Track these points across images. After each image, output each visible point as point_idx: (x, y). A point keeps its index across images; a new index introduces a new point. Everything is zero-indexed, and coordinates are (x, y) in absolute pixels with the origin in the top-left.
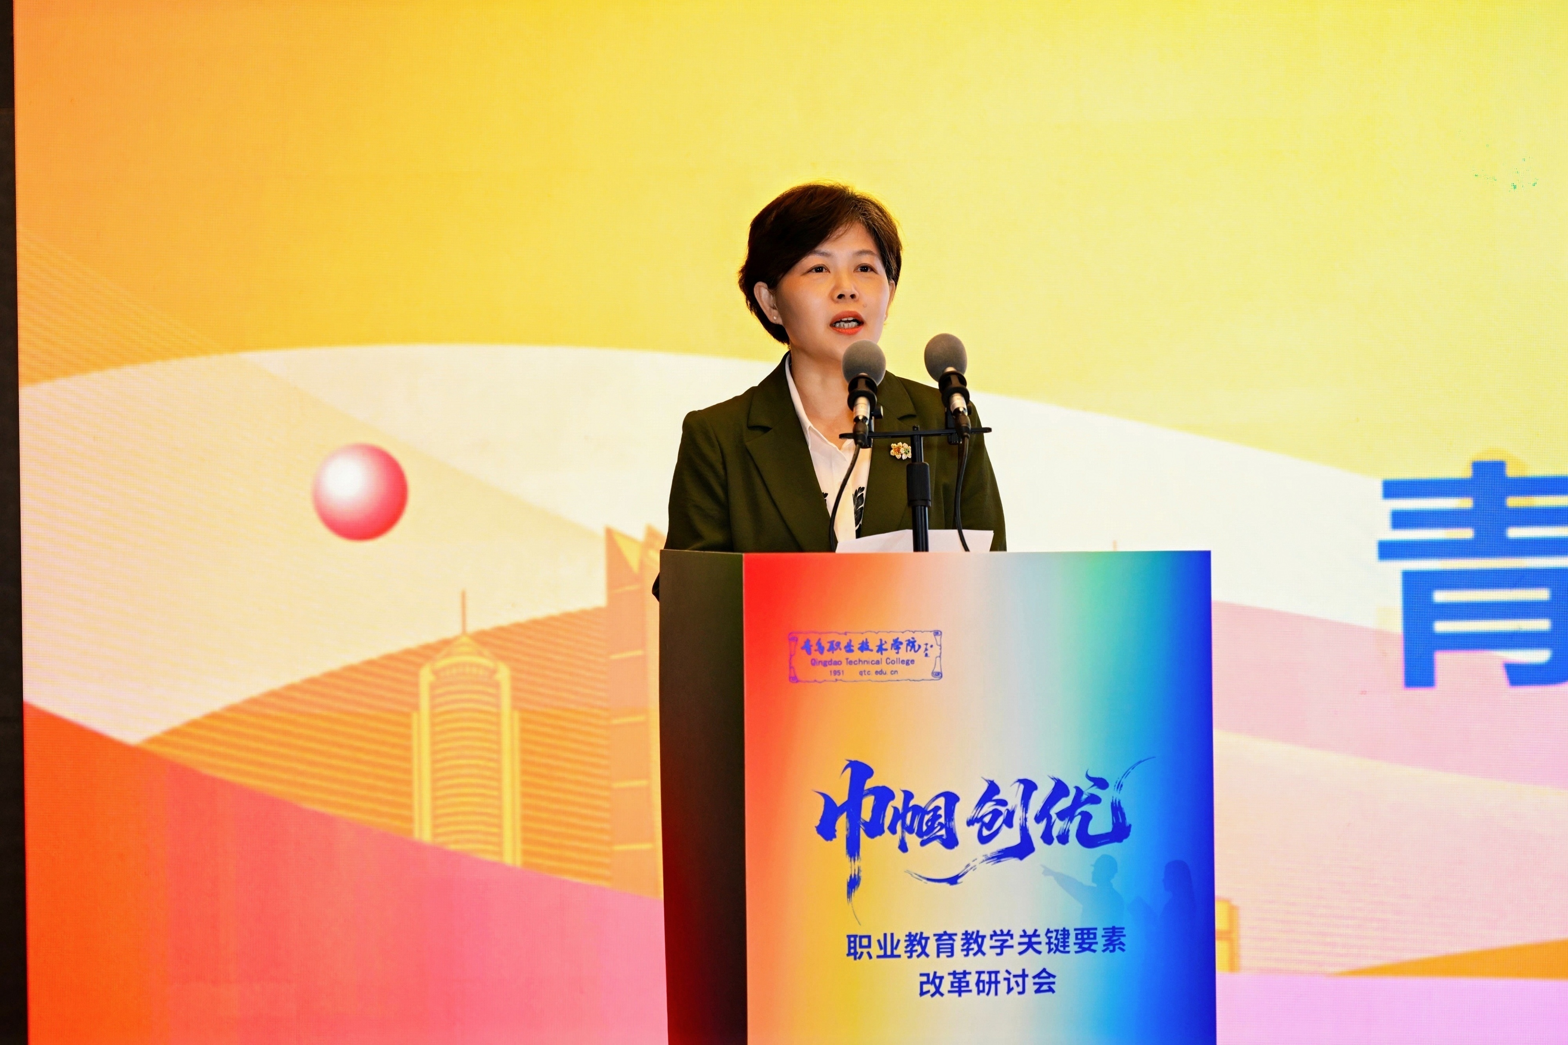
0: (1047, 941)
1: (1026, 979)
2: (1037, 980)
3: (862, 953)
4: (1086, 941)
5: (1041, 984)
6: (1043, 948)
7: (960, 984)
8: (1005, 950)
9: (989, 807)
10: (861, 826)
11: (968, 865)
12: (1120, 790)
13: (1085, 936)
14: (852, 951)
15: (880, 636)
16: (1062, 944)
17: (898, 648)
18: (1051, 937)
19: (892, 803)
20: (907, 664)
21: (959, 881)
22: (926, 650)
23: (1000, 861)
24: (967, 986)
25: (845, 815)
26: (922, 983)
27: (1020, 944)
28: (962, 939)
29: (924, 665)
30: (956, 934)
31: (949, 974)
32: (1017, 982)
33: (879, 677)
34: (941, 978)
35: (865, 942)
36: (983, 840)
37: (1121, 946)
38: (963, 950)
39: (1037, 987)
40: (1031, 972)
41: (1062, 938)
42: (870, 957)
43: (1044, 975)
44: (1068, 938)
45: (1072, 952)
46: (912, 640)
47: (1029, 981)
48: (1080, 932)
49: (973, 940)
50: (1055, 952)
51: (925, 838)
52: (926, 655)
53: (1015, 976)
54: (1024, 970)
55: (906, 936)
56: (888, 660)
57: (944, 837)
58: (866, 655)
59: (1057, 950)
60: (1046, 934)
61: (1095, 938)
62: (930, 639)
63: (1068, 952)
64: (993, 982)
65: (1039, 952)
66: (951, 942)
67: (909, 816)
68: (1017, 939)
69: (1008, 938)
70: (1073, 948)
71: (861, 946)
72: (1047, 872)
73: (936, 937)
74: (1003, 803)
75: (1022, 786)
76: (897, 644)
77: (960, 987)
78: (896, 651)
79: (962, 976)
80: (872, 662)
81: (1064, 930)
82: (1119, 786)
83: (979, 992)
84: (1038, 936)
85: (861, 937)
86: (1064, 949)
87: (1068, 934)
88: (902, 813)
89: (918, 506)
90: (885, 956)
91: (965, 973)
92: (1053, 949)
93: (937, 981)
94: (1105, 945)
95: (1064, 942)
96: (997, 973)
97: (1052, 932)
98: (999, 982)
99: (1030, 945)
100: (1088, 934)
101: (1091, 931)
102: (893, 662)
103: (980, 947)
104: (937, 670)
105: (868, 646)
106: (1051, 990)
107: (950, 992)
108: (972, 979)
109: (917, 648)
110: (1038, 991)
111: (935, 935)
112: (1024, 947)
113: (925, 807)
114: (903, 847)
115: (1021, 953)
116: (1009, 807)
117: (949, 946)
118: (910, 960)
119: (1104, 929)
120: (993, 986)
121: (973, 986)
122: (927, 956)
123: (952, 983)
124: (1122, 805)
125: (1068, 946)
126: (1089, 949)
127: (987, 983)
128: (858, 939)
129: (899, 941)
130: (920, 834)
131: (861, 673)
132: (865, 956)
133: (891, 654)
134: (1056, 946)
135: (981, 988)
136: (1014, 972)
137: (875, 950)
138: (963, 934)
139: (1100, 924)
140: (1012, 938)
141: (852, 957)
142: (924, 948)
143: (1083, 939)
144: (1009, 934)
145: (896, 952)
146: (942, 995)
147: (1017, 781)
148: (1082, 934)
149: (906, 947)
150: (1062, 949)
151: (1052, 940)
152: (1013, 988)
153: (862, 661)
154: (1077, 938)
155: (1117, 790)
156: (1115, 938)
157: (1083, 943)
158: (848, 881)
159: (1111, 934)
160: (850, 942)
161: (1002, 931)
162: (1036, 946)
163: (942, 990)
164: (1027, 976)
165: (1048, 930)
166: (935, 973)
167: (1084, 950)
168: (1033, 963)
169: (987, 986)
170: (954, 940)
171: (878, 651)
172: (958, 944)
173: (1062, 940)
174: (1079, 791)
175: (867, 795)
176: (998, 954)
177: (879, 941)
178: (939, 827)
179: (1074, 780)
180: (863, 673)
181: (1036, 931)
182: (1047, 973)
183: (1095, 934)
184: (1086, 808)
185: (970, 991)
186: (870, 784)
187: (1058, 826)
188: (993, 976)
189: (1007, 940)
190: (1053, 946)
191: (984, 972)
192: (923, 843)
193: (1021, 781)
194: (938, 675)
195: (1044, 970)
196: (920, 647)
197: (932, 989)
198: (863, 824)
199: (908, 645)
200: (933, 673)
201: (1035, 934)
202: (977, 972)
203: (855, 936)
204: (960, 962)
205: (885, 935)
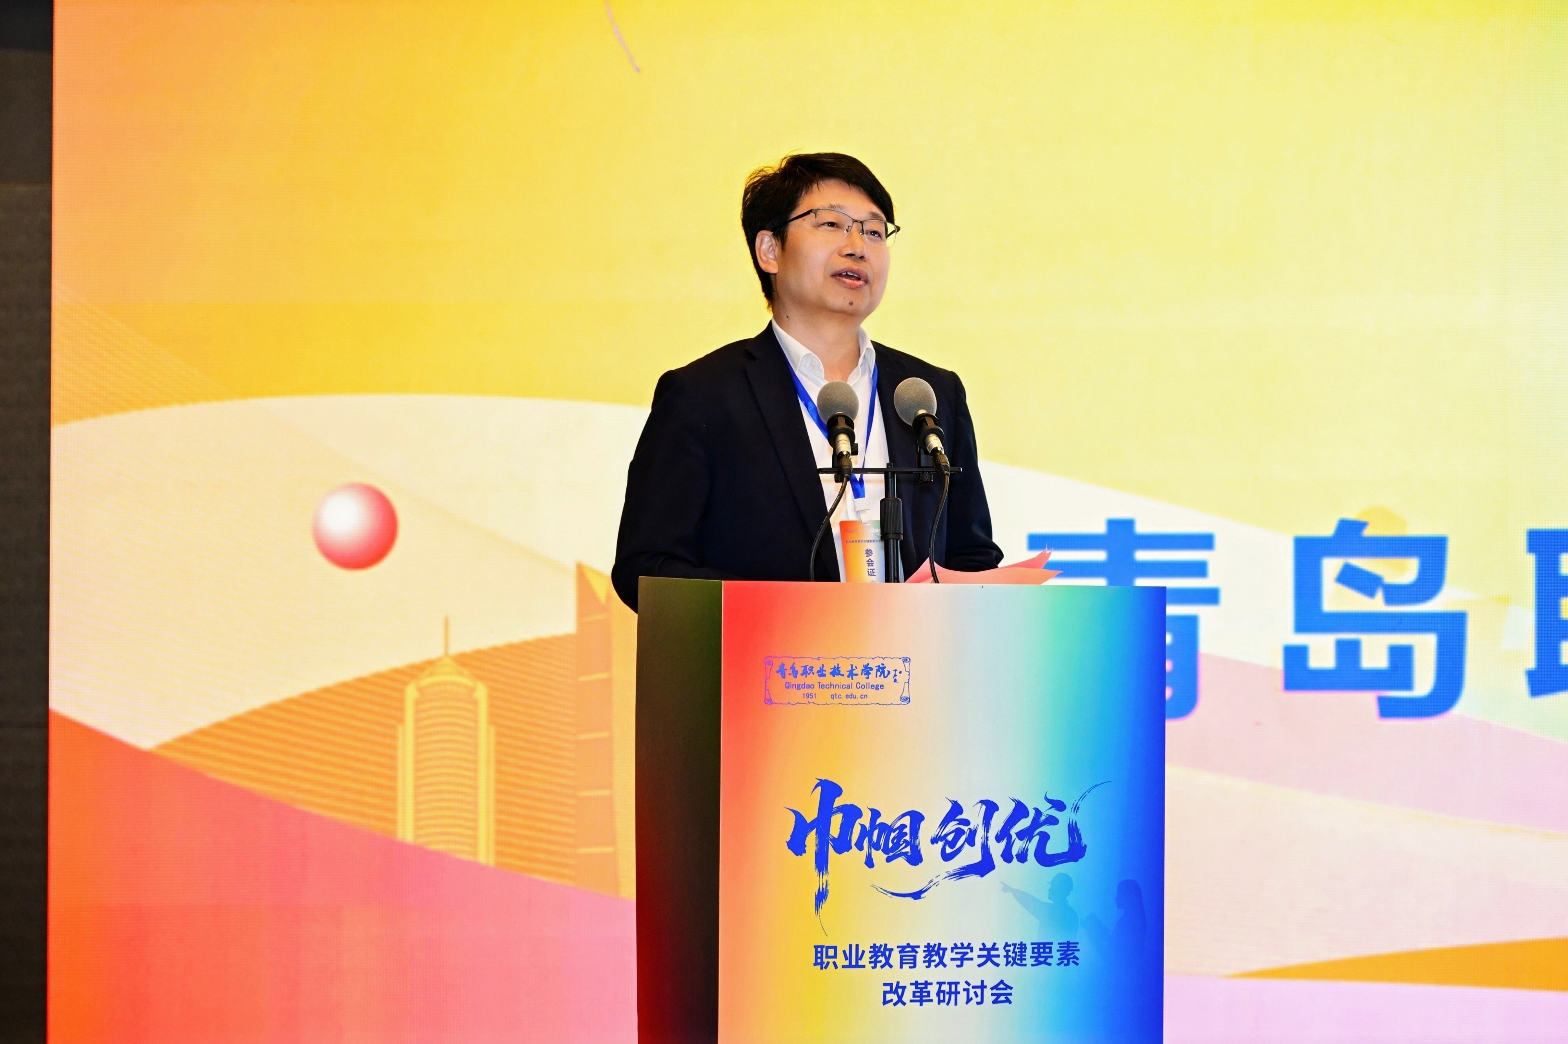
0: (1005, 954)
1: (985, 990)
2: (995, 991)
3: (828, 963)
4: (1042, 955)
5: (999, 995)
6: (1002, 961)
7: (921, 994)
8: (965, 962)
9: (952, 826)
10: (830, 841)
11: (931, 881)
12: (1076, 812)
13: (1041, 950)
14: (819, 961)
15: (851, 661)
16: (1019, 957)
17: (868, 674)
18: (1009, 951)
19: (859, 821)
20: (877, 689)
21: (922, 896)
22: (895, 675)
23: (962, 878)
24: (929, 996)
25: (815, 830)
26: (885, 993)
27: (979, 956)
28: (924, 951)
29: (892, 690)
30: (918, 947)
31: (911, 984)
32: (975, 993)
33: (850, 701)
34: (904, 988)
35: (831, 952)
36: (946, 857)
37: (1075, 960)
38: (924, 962)
39: (995, 997)
40: (989, 984)
41: (1019, 952)
42: (836, 967)
43: (1002, 986)
44: (1025, 952)
45: (1029, 965)
46: (881, 666)
47: (987, 992)
48: (1036, 946)
49: (934, 953)
50: (1012, 965)
51: (891, 854)
52: (895, 681)
53: (974, 987)
54: (982, 982)
55: (871, 947)
56: (858, 684)
57: (909, 854)
58: (837, 680)
59: (1015, 963)
60: (1004, 948)
61: (1050, 952)
62: (899, 665)
63: (1025, 965)
64: (953, 993)
65: (997, 965)
66: (914, 954)
67: (876, 833)
68: (977, 952)
69: (969, 951)
70: (1029, 961)
71: (828, 957)
72: (1006, 888)
73: (900, 949)
74: (966, 822)
75: (984, 807)
76: (867, 670)
77: (921, 996)
78: (867, 676)
79: (923, 986)
80: (843, 687)
81: (1021, 944)
82: (1076, 808)
83: (940, 1002)
84: (997, 949)
85: (828, 948)
86: (1021, 962)
87: (1026, 948)
88: (869, 830)
89: (890, 539)
90: (850, 966)
91: (926, 984)
92: (1010, 962)
93: (900, 991)
94: (1059, 959)
95: (1021, 955)
96: (957, 984)
97: (1010, 946)
98: (959, 993)
99: (989, 958)
100: (1044, 948)
101: (1047, 946)
102: (863, 687)
103: (941, 959)
104: (906, 695)
105: (840, 671)
106: (1008, 1001)
107: (911, 1001)
108: (933, 989)
109: (886, 674)
110: (995, 1002)
111: (898, 947)
112: (983, 960)
113: (891, 825)
114: (870, 863)
115: (980, 966)
116: (971, 826)
117: (912, 958)
118: (874, 970)
119: (1059, 944)
120: (953, 996)
121: (933, 996)
122: (891, 966)
123: (914, 993)
124: (1079, 826)
125: (1025, 959)
126: (1045, 962)
127: (948, 993)
128: (824, 949)
129: (863, 952)
130: (886, 850)
131: (832, 697)
132: (831, 965)
133: (861, 679)
134: (1014, 959)
135: (942, 998)
136: (973, 984)
137: (841, 960)
138: (925, 947)
139: (1056, 939)
140: (972, 951)
141: (819, 967)
142: (887, 959)
143: (1039, 952)
144: (969, 947)
145: (860, 963)
146: (904, 1004)
147: (980, 802)
148: (1039, 948)
149: (871, 958)
150: (1019, 962)
151: (1010, 954)
152: (972, 999)
153: (833, 685)
154: (1033, 952)
155: (1074, 812)
156: (1069, 952)
157: (1040, 956)
158: (817, 894)
159: (1066, 949)
160: (817, 952)
161: (962, 944)
162: (994, 959)
163: (904, 999)
164: (986, 987)
165: (1007, 943)
166: (898, 983)
167: (1040, 963)
168: (991, 975)
169: (947, 996)
170: (917, 952)
171: (848, 676)
172: (921, 955)
173: (1019, 954)
174: (1038, 812)
175: (836, 812)
176: (958, 966)
177: (844, 952)
178: (904, 844)
179: (1034, 802)
180: (835, 696)
181: (995, 944)
182: (1004, 984)
183: (1050, 948)
184: (1045, 829)
185: (931, 1001)
186: (838, 802)
187: (1018, 846)
188: (953, 986)
189: (967, 953)
190: (1010, 959)
191: (944, 983)
192: (889, 860)
193: (983, 802)
194: (907, 700)
195: (1002, 982)
196: (889, 672)
197: (895, 998)
198: (831, 840)
199: (878, 670)
200: (901, 698)
201: (994, 948)
202: (938, 983)
203: (822, 947)
204: (922, 973)
205: (850, 946)
